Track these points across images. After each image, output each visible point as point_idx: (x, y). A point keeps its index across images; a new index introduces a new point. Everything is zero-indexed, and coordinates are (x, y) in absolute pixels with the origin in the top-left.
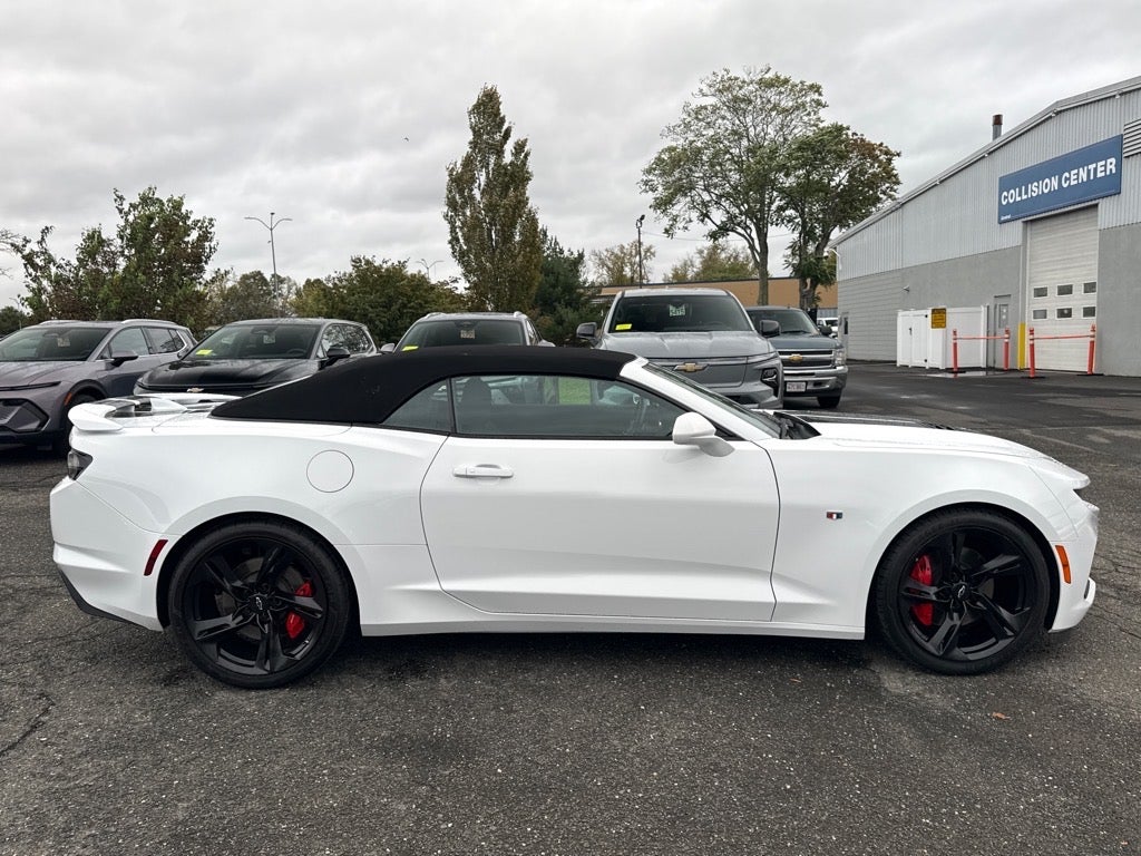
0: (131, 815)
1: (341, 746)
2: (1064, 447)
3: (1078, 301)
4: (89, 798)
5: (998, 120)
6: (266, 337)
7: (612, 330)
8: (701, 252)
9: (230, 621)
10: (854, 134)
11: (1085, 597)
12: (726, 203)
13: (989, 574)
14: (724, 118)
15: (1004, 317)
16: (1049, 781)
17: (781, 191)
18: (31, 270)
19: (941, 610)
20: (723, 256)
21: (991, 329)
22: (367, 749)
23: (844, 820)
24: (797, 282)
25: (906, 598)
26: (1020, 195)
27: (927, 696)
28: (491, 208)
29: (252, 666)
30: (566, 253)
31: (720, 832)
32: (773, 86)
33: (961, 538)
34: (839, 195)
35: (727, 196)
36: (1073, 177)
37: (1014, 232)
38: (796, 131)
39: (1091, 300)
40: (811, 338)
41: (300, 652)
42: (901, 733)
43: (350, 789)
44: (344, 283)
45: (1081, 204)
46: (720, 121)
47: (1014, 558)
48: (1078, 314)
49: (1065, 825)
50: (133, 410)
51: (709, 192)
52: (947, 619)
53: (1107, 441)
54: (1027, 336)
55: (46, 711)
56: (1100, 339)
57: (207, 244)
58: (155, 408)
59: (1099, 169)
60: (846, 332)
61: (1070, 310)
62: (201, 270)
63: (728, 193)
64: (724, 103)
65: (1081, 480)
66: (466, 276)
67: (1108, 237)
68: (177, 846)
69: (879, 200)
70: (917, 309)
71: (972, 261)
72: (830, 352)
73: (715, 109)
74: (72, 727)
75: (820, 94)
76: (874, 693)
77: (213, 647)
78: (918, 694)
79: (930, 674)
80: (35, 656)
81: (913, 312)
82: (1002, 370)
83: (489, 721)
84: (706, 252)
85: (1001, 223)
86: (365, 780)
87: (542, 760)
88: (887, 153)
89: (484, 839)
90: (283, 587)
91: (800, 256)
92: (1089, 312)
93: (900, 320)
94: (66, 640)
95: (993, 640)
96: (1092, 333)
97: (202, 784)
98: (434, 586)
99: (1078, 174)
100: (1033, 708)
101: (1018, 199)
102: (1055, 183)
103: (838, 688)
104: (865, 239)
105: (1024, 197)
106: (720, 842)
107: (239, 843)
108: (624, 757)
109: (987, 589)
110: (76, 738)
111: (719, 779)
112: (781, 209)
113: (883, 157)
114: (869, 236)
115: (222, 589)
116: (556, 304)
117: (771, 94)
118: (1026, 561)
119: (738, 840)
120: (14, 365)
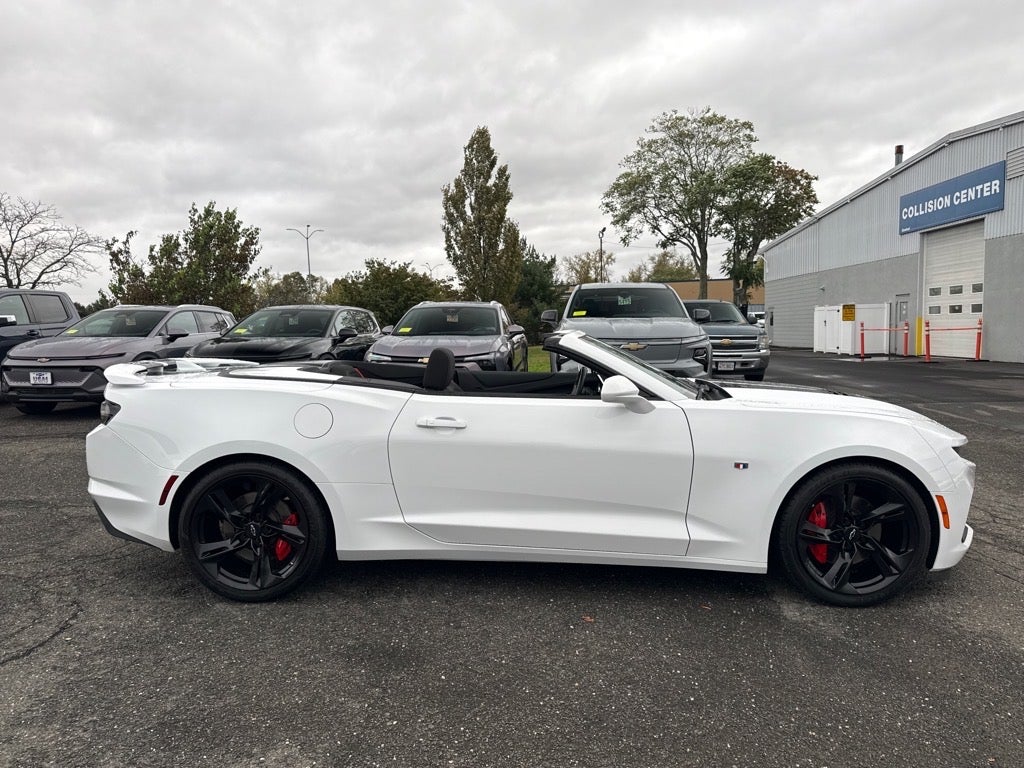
0: (128, 705)
1: (312, 652)
2: (952, 418)
3: (968, 299)
4: (97, 689)
5: (899, 150)
6: (291, 319)
7: (570, 316)
8: (653, 259)
9: (229, 545)
10: (779, 162)
11: (963, 541)
12: (672, 218)
13: (877, 519)
14: (672, 149)
15: (904, 312)
16: (925, 702)
17: (718, 208)
18: (115, 265)
19: (834, 551)
20: (671, 262)
21: (893, 322)
22: (334, 654)
23: (739, 729)
24: (732, 282)
25: (804, 538)
26: (918, 211)
27: (821, 624)
28: (479, 220)
29: (246, 583)
30: (541, 258)
31: (628, 737)
32: (711, 124)
33: (852, 488)
34: (767, 212)
35: (674, 212)
36: (963, 196)
37: (912, 243)
38: (731, 160)
39: (979, 298)
40: (740, 326)
41: (287, 571)
42: (794, 655)
43: (315, 688)
44: (360, 280)
45: (970, 219)
46: (668, 152)
47: (898, 506)
48: (967, 310)
49: (938, 741)
50: (162, 370)
51: (659, 209)
52: (840, 557)
53: (989, 414)
54: (924, 328)
55: (75, 616)
56: (986, 331)
57: (253, 247)
58: (179, 369)
59: (985, 189)
60: (772, 324)
61: (960, 307)
62: (246, 268)
63: (674, 210)
64: (672, 137)
65: (959, 439)
66: (459, 276)
67: (993, 245)
68: (162, 733)
69: (800, 216)
70: (830, 305)
71: (878, 266)
72: (755, 338)
73: (664, 142)
74: (93, 629)
75: (752, 130)
76: (775, 620)
77: (215, 566)
78: (813, 622)
79: (825, 605)
80: (76, 572)
81: (827, 308)
82: (902, 356)
83: (439, 634)
84: (657, 258)
85: (902, 234)
86: (328, 681)
87: (480, 669)
88: (807, 177)
89: (423, 736)
90: (273, 517)
91: (734, 261)
92: (977, 308)
93: (817, 315)
94: (102, 558)
95: (880, 577)
96: (979, 326)
97: (192, 680)
98: (399, 519)
99: (967, 193)
100: (914, 637)
101: (916, 214)
102: (947, 201)
103: (742, 615)
104: (788, 248)
105: (922, 213)
106: (627, 746)
107: (214, 732)
108: (551, 669)
109: (876, 532)
110: (95, 638)
111: (631, 689)
112: (719, 223)
113: (803, 182)
114: (792, 244)
115: (223, 518)
116: (533, 299)
117: (711, 130)
118: (909, 508)
119: (643, 745)
120: (90, 339)
